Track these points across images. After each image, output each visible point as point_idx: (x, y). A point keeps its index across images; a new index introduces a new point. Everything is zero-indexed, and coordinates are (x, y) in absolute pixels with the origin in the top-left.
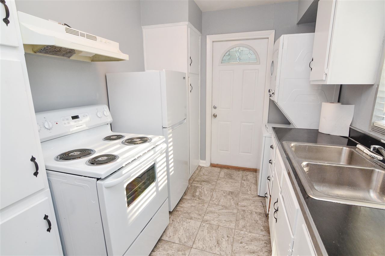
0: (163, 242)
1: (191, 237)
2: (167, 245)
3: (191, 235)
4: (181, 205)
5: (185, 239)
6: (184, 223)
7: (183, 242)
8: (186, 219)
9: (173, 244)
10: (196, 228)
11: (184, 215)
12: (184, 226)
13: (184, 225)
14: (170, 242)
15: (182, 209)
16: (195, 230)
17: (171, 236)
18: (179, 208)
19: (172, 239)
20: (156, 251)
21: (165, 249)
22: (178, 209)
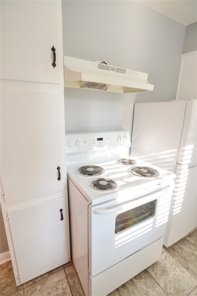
0: (148, 274)
1: (180, 292)
2: (151, 281)
3: (180, 290)
4: (180, 245)
5: (172, 289)
6: (177, 269)
7: (169, 291)
8: (180, 265)
9: (156, 285)
10: (190, 285)
11: (180, 259)
12: (176, 273)
13: (177, 271)
14: (154, 281)
15: (180, 251)
16: (187, 287)
17: (157, 274)
18: (177, 247)
19: (157, 277)
20: (138, 279)
21: (147, 284)
22: (175, 248)
